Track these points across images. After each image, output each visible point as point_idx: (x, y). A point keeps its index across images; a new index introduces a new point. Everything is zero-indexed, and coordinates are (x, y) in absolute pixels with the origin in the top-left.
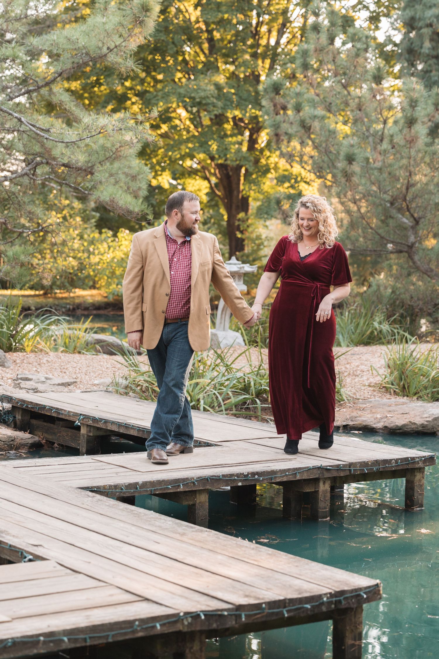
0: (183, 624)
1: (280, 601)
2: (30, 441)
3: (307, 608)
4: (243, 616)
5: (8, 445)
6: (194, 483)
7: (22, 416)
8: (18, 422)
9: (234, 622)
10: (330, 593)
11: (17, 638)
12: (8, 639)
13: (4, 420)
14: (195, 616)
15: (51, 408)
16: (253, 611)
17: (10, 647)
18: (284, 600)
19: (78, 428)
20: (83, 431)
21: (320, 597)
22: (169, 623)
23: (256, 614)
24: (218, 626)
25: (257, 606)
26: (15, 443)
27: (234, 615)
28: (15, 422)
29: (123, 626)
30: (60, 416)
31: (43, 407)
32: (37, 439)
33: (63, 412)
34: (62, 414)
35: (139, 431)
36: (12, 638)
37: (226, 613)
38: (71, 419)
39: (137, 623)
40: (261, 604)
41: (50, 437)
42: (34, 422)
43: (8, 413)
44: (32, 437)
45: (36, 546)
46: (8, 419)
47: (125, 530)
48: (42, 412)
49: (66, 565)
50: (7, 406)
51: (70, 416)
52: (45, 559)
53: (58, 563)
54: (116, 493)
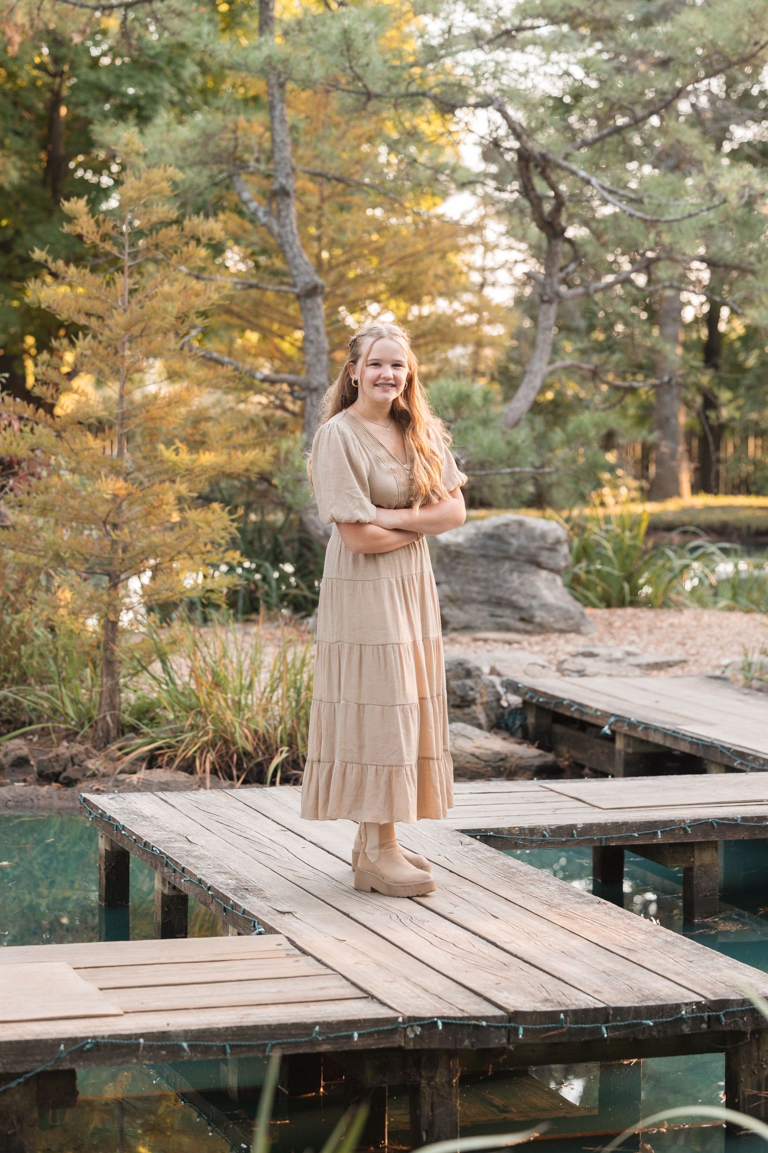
0: (406, 1036)
1: (596, 1010)
2: (537, 762)
3: (649, 1026)
4: (521, 1031)
5: (494, 768)
6: (685, 829)
7: (536, 719)
8: (531, 729)
9: (504, 1041)
10: (698, 1004)
11: (103, 1037)
12: (88, 1038)
13: (507, 725)
14: (428, 1024)
15: (572, 703)
16: (541, 1024)
17: (89, 1050)
18: (605, 1010)
19: (611, 738)
20: (619, 744)
21: (677, 1007)
22: (378, 1032)
23: (548, 1030)
24: (473, 1044)
25: (551, 1016)
26: (508, 765)
27: (505, 1027)
28: (524, 727)
29: (293, 1032)
30: (586, 718)
31: (559, 701)
32: (550, 757)
33: (588, 711)
34: (587, 714)
35: (691, 743)
36: (94, 1038)
37: (484, 1023)
38: (599, 722)
39: (317, 1028)
40: (556, 1013)
41: (579, 756)
42: (558, 729)
43: (515, 712)
44: (540, 755)
45: (284, 913)
46: (514, 723)
47: (464, 896)
48: (561, 711)
49: (298, 943)
50: (515, 700)
51: (597, 717)
52: (277, 932)
53: (289, 939)
54: (532, 841)
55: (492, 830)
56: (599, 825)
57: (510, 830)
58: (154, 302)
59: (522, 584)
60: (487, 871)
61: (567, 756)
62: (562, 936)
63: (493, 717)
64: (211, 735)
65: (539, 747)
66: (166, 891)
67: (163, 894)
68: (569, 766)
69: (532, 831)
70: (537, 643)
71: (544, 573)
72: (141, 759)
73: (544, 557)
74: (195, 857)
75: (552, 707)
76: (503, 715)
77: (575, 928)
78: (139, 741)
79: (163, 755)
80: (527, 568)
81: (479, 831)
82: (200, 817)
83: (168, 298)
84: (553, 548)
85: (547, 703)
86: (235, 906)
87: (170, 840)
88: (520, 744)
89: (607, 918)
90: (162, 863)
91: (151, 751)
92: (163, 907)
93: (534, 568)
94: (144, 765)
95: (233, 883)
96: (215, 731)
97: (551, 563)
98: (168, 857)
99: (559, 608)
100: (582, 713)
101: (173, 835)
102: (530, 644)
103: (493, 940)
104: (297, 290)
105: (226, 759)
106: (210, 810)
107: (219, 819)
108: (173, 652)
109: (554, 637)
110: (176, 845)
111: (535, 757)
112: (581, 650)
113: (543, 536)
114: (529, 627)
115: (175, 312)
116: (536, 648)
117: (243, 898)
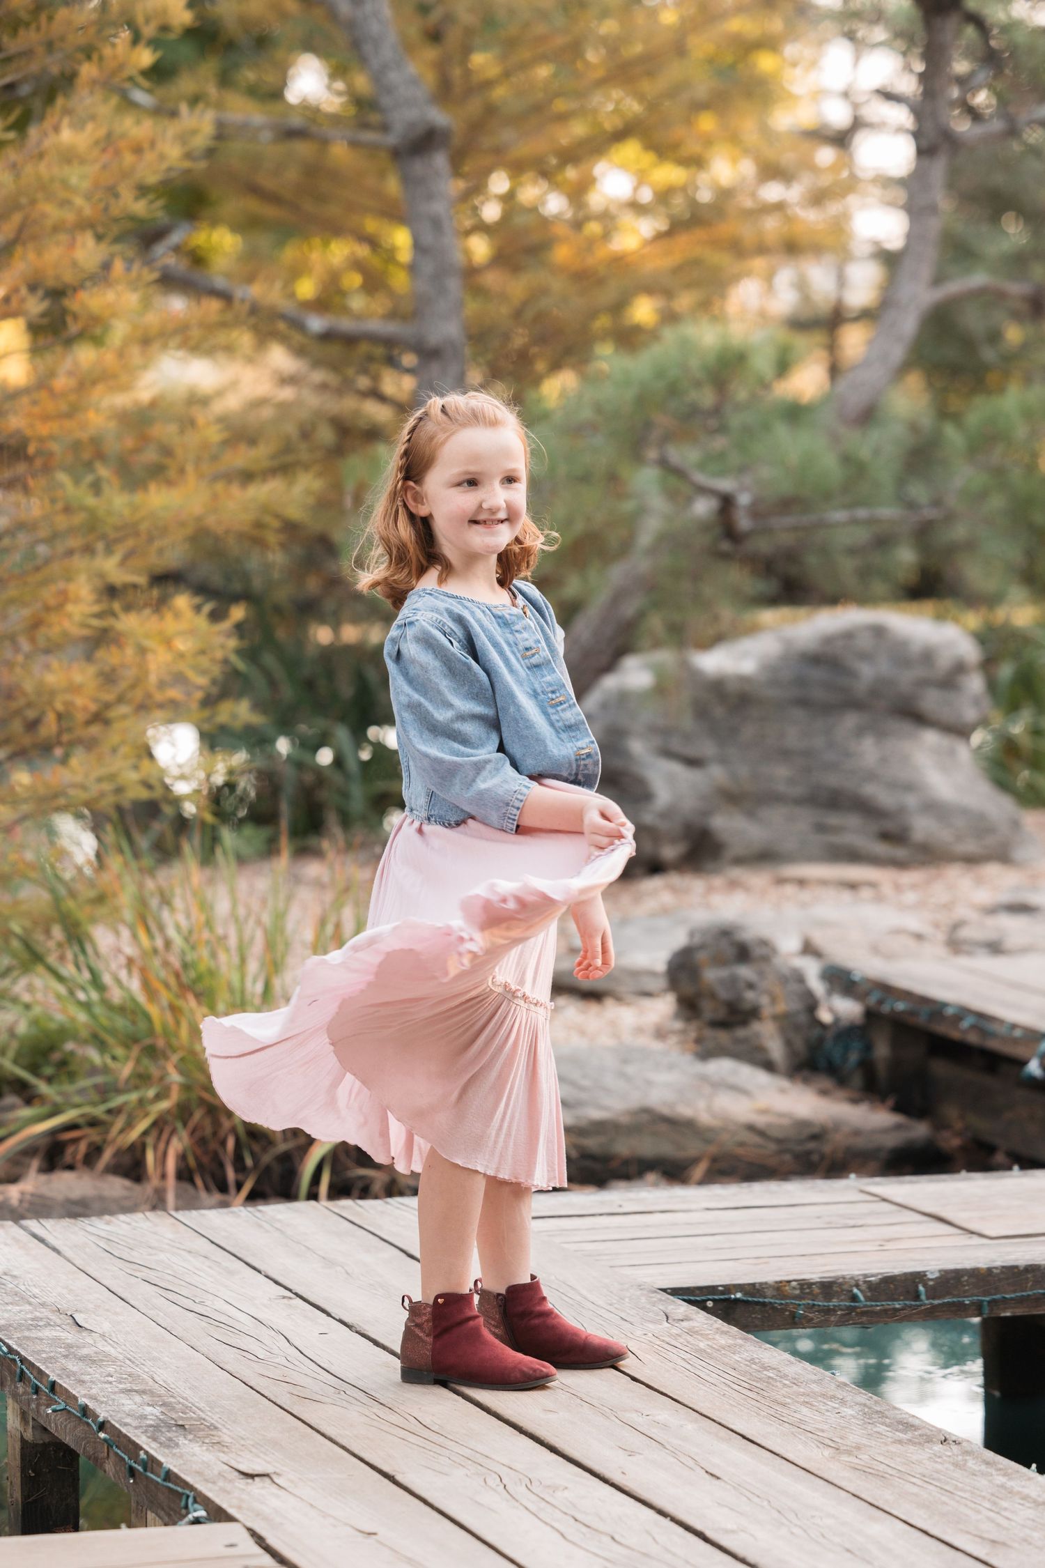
2: (891, 1141)
7: (893, 1048)
8: (882, 1070)
13: (830, 1063)
15: (964, 1012)
26: (827, 1148)
28: (867, 1066)
30: (991, 1044)
31: (936, 1008)
32: (920, 1130)
33: (995, 1027)
34: (993, 1035)
38: (1018, 1051)
41: (983, 1126)
42: (941, 1068)
43: (847, 1033)
44: (898, 1127)
45: (252, 1476)
46: (845, 1058)
47: (654, 1432)
48: (941, 1029)
49: (272, 1541)
50: (847, 1008)
51: (1015, 1041)
52: (230, 1519)
53: (253, 1534)
54: (828, 1311)
55: (740, 1287)
56: (974, 1273)
57: (779, 1287)
58: (43, 168)
59: (884, 760)
60: (713, 1378)
61: (959, 1125)
62: (850, 1511)
63: (799, 1044)
64: (175, 1096)
65: (898, 1109)
66: (29, 1435)
67: (23, 1440)
68: (963, 1149)
69: (828, 1288)
70: (914, 887)
71: (931, 737)
72: (28, 1151)
73: (931, 701)
74: (81, 1359)
75: (922, 1020)
76: (821, 1040)
77: (884, 1497)
78: (26, 1112)
79: (75, 1141)
80: (896, 725)
81: (712, 1289)
82: (111, 1273)
83: (68, 157)
84: (950, 680)
85: (912, 1013)
86: (152, 1463)
87: (35, 1324)
88: (854, 1101)
89: (957, 1474)
90: (12, 1373)
91: (54, 1132)
92: (23, 1470)
93: (906, 726)
94: (35, 1163)
95: (153, 1412)
96: (186, 1088)
97: (945, 715)
98: (23, 1360)
99: (965, 812)
100: (984, 1033)
101: (44, 1313)
102: (898, 888)
103: (698, 1526)
104: (392, 139)
105: (213, 1145)
106: (135, 1256)
107: (152, 1276)
108: (93, 920)
109: (954, 873)
110: (47, 1333)
111: (885, 1131)
112: (1005, 897)
113: (928, 656)
114: (900, 853)
115: (86, 185)
116: (910, 897)
117: (170, 1444)
